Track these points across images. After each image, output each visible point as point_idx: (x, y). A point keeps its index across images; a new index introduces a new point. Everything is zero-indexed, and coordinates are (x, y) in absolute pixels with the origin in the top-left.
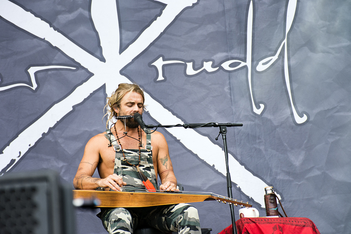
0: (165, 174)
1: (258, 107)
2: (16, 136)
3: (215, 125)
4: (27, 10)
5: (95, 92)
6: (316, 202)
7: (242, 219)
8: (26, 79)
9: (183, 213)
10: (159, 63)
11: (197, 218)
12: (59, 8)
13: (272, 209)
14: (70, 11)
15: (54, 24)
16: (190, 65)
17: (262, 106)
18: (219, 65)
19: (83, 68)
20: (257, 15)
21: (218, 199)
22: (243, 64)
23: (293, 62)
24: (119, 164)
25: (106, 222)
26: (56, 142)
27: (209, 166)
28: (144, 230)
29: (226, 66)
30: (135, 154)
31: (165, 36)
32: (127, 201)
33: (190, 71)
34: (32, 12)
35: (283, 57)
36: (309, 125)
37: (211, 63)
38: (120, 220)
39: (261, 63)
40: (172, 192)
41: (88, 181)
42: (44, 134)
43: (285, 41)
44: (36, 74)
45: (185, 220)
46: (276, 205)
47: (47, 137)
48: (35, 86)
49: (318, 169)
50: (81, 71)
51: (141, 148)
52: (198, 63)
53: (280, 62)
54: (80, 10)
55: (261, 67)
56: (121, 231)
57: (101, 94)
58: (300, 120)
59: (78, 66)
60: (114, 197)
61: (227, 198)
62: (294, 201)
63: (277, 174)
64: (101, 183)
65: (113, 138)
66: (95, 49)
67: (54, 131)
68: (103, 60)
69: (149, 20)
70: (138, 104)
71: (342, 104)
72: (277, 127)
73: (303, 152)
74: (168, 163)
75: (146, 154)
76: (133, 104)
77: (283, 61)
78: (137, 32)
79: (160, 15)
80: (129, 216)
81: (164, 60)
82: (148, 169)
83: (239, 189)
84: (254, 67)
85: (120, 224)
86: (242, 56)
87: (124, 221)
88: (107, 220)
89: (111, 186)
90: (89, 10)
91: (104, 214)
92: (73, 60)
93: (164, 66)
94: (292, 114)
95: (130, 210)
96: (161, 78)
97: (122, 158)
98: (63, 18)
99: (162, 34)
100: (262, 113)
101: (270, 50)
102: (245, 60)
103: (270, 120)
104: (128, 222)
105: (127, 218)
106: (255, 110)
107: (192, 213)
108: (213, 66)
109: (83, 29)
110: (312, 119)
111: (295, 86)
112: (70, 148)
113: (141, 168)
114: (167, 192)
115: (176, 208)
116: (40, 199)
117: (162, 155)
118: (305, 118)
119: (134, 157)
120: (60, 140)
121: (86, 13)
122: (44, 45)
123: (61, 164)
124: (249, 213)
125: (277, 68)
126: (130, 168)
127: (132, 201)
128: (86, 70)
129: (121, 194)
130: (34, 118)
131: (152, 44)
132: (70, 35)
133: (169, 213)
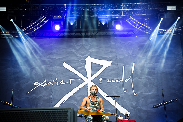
0: (102, 108)
1: (125, 91)
2: (66, 95)
3: (113, 96)
4: (71, 66)
5: (85, 85)
6: (139, 115)
7: (119, 120)
8: (69, 82)
9: (105, 117)
10: (101, 79)
11: (108, 119)
12: (78, 66)
13: (127, 118)
14: (80, 67)
15: (76, 69)
16: (108, 80)
17: (126, 90)
18: (115, 81)
19: (82, 79)
20: (125, 69)
21: (114, 114)
22: (121, 80)
23: (134, 80)
24: (91, 104)
25: (86, 118)
26: (75, 97)
27: (112, 105)
28: (95, 121)
29: (117, 81)
30: (95, 102)
31: (102, 73)
32: (92, 114)
33: (108, 81)
34: (72, 66)
35: (131, 79)
36: (137, 96)
37: (113, 80)
38: (90, 118)
39: (126, 80)
40: (103, 112)
41: (83, 108)
42: (72, 95)
43: (132, 75)
44: (71, 80)
45: (105, 119)
46: (127, 117)
47: (73, 96)
48: (71, 83)
49: (139, 107)
50: (82, 80)
51: (97, 101)
52: (110, 80)
53: (130, 80)
54: (83, 66)
55: (126, 81)
56: (90, 121)
57: (86, 86)
58: (135, 94)
59: (81, 79)
60: (88, 112)
61: (115, 114)
62: (133, 114)
63: (129, 107)
64: (86, 108)
65: (90, 97)
66: (86, 75)
67: (75, 94)
68: (87, 78)
69: (99, 69)
70: (95, 90)
71: (145, 91)
72: (130, 95)
73: (136, 102)
74: (103, 105)
75: (98, 102)
76: (94, 89)
77: (131, 80)
78: (96, 72)
79: (102, 68)
80: (92, 117)
81: (102, 78)
82: (98, 106)
83: (119, 111)
84: (124, 81)
85: (90, 119)
86: (121, 78)
87: (91, 119)
88: (87, 118)
89: (88, 109)
90: (85, 66)
91: (86, 116)
92: (80, 78)
93: (102, 80)
94: (133, 92)
95: (92, 116)
96: (101, 83)
97: (92, 103)
98: (79, 68)
99: (102, 72)
100: (126, 92)
101: (128, 77)
102: (122, 79)
103: (128, 94)
104: (92, 119)
105: (91, 118)
106: (124, 91)
107: (107, 117)
108: (114, 81)
109: (83, 71)
110: (138, 94)
111: (134, 86)
112: (78, 98)
113: (96, 106)
114: (102, 112)
115: (103, 116)
116: (69, 114)
117: (101, 103)
118: (136, 94)
119: (94, 103)
120: (76, 97)
121: (84, 67)
122: (74, 74)
123: (76, 102)
124: (121, 118)
125: (130, 81)
126: (93, 105)
127: (93, 114)
128: (83, 80)
129: (90, 112)
130: (70, 91)
131: (99, 75)
132: (80, 72)
133: (102, 117)
